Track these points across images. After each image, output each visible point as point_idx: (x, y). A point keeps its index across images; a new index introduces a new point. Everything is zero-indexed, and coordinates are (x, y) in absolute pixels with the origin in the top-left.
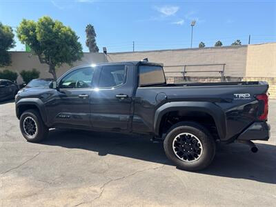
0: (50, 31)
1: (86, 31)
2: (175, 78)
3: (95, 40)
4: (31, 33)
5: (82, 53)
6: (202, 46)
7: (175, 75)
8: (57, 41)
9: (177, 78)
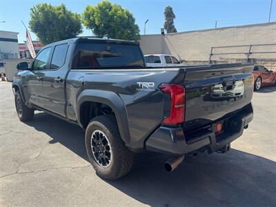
0: (107, 15)
1: (165, 13)
3: (172, 22)
4: (91, 18)
5: (139, 35)
8: (112, 24)
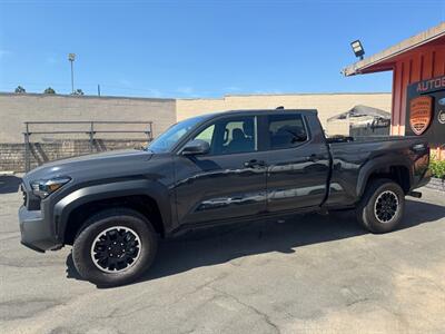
2: (76, 141)
7: (73, 137)
9: (79, 141)
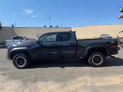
6: (45, 26)
